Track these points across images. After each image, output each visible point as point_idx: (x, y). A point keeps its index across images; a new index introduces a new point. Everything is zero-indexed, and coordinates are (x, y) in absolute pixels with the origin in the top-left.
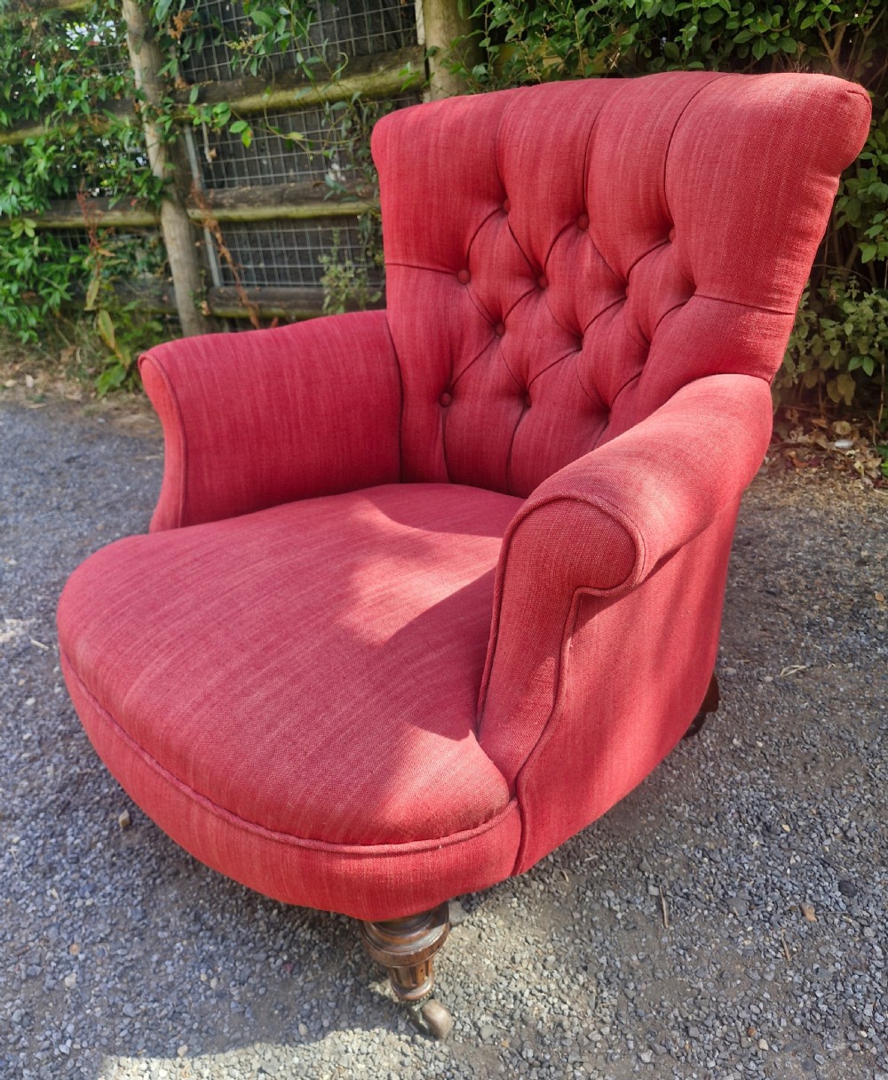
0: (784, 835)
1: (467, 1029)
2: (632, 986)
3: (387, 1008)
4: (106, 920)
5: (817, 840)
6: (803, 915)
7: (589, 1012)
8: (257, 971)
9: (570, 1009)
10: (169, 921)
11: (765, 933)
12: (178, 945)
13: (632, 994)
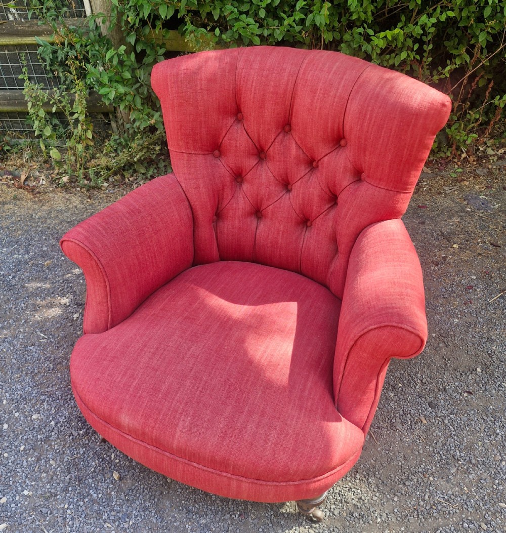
0: (400, 389)
1: (328, 514)
2: (377, 473)
3: (292, 518)
4: (145, 528)
5: (413, 387)
6: (422, 422)
7: (368, 489)
8: (230, 523)
9: (361, 491)
10: (175, 517)
11: (412, 434)
12: (187, 526)
13: (379, 476)
